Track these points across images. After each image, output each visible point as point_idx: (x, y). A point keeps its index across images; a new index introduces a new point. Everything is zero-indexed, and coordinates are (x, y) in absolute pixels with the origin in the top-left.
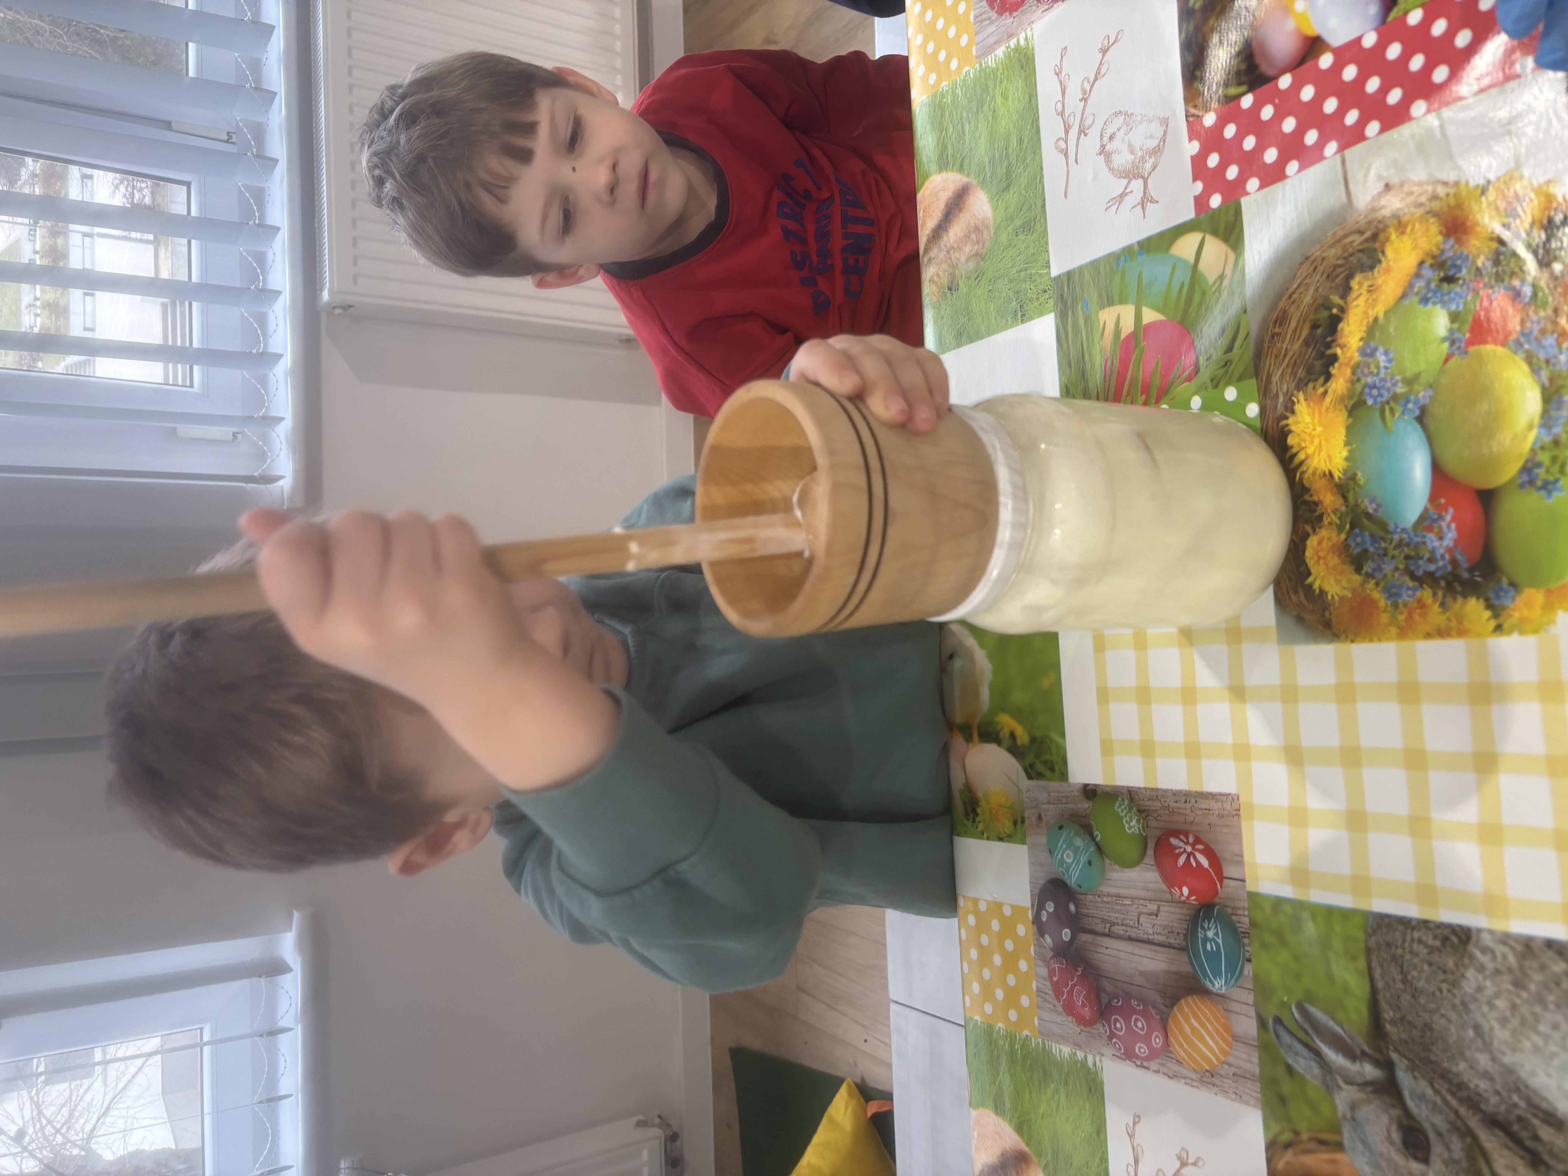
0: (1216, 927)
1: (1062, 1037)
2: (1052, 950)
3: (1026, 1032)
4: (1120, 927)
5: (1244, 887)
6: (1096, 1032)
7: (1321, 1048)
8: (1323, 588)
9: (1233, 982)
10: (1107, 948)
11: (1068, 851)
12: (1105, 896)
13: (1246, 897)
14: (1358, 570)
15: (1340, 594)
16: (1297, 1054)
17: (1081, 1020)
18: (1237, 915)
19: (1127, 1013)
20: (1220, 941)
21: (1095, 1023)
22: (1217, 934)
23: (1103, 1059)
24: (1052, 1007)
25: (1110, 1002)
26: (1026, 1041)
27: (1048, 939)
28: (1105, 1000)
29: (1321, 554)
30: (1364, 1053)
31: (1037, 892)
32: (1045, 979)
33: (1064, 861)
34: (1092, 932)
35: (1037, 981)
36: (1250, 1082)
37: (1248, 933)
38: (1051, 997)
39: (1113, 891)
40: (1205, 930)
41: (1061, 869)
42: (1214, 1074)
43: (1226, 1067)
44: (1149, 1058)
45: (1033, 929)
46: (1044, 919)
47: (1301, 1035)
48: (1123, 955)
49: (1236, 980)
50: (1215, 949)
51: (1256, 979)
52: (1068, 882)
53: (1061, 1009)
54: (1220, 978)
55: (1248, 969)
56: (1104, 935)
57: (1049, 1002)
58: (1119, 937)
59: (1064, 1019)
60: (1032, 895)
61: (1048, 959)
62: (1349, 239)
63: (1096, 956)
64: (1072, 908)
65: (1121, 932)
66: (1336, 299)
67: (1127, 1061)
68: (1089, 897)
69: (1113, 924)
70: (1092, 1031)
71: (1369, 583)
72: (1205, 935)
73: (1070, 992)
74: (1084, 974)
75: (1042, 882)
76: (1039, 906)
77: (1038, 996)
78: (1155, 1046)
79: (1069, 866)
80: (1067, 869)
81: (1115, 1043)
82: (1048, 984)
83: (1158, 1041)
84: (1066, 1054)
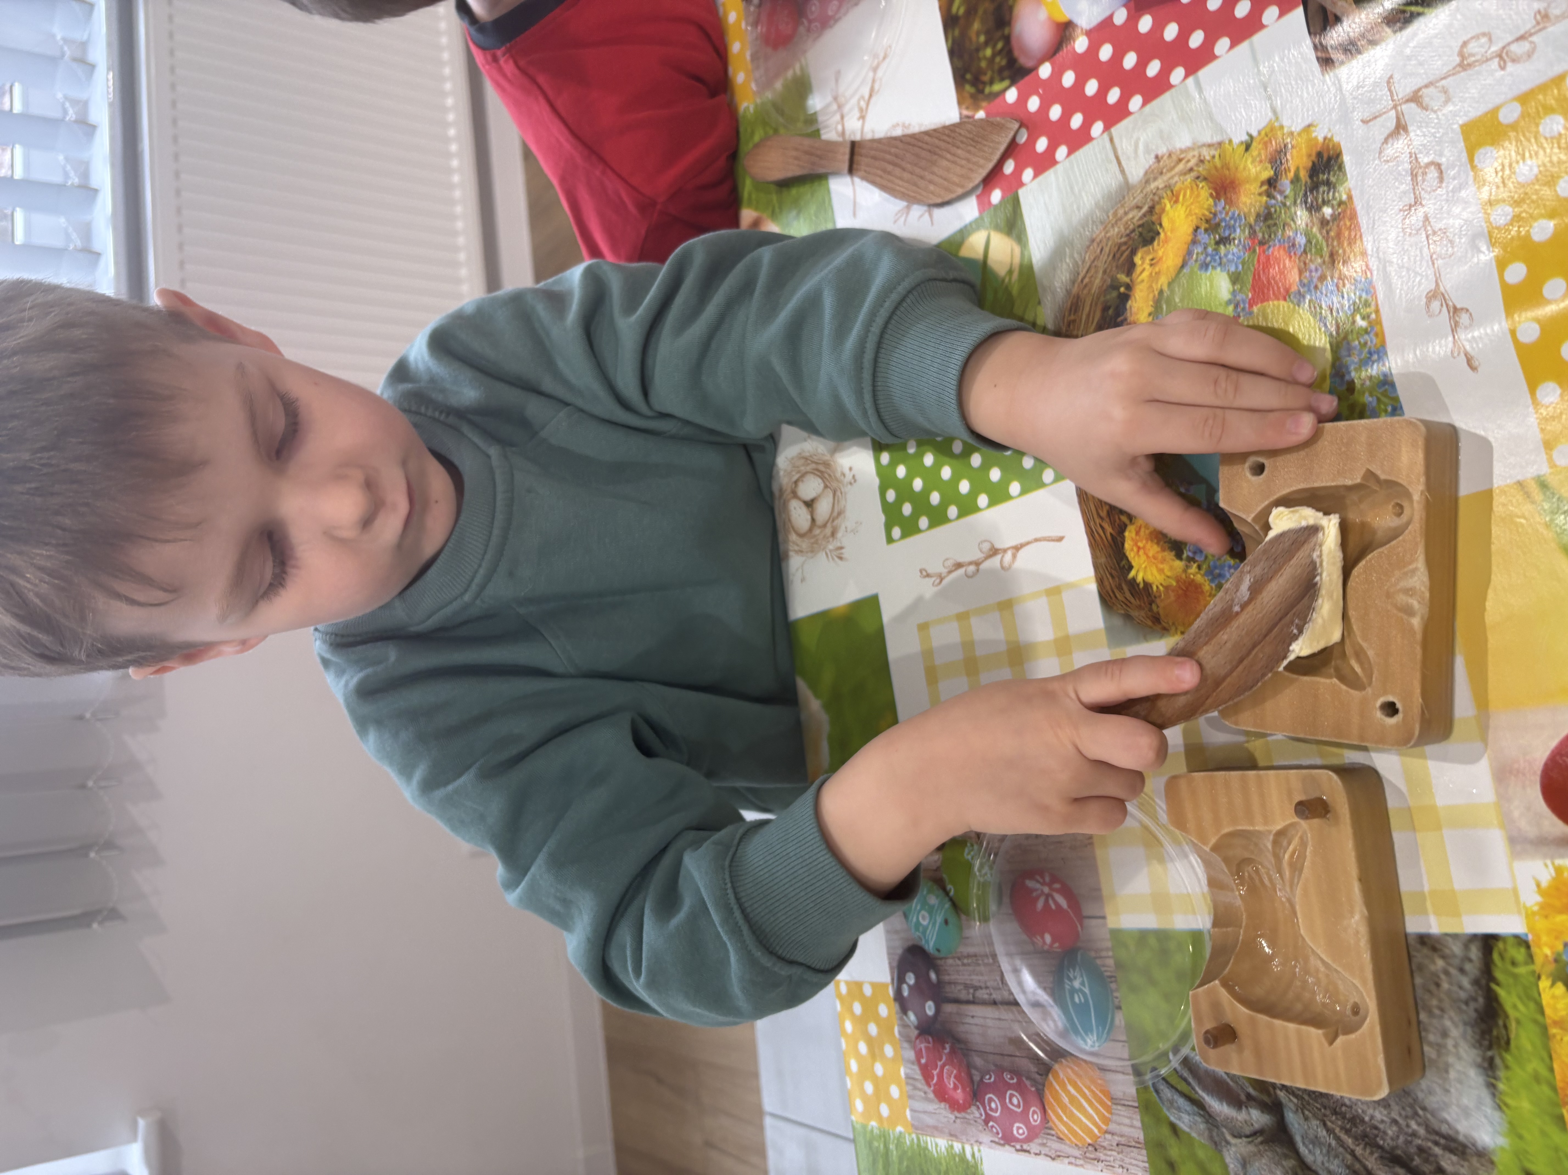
0: (1082, 976)
1: (936, 1128)
2: (917, 1028)
3: (899, 1129)
4: (984, 991)
5: (1105, 925)
6: (972, 1116)
7: (1204, 1099)
8: (1146, 579)
9: (1105, 1035)
10: (973, 1017)
11: (923, 912)
12: (965, 957)
13: (1108, 936)
14: (1179, 556)
15: (1164, 584)
16: (1179, 1109)
17: (955, 1106)
18: (1101, 957)
19: (1000, 1090)
20: (1087, 990)
21: (970, 1107)
22: (1083, 984)
23: (982, 1148)
24: (922, 1094)
25: (981, 1080)
26: (900, 1138)
27: (912, 1017)
28: (977, 1078)
29: (1140, 544)
30: (1249, 1096)
31: (895, 964)
32: (913, 1063)
33: (921, 924)
34: (957, 1001)
35: (905, 1067)
36: (1135, 1150)
37: (1115, 977)
38: (921, 1084)
39: (971, 950)
40: (1070, 980)
41: (917, 933)
42: (1097, 1147)
43: (1108, 1136)
44: (1029, 1139)
45: (895, 1007)
46: (906, 993)
47: (1183, 1086)
48: (990, 1023)
49: (1108, 1033)
50: (1083, 1000)
51: (1129, 1028)
52: (926, 947)
53: (931, 1095)
54: (1092, 1034)
55: (1119, 1019)
56: (968, 1002)
57: (920, 1090)
58: (984, 1003)
59: (936, 1106)
60: (891, 968)
61: (913, 1039)
62: (1130, 216)
63: (962, 1028)
64: (933, 976)
65: (986, 997)
66: (1123, 278)
67: (1007, 1147)
68: (950, 961)
69: (976, 988)
70: (967, 1116)
71: (1191, 567)
72: (1072, 987)
73: (941, 1075)
74: (953, 1051)
75: (900, 951)
76: (900, 980)
77: (907, 1084)
78: (1033, 1123)
79: (925, 928)
80: (924, 933)
81: (992, 1127)
82: (916, 1068)
83: (1035, 1117)
84: (943, 1149)
